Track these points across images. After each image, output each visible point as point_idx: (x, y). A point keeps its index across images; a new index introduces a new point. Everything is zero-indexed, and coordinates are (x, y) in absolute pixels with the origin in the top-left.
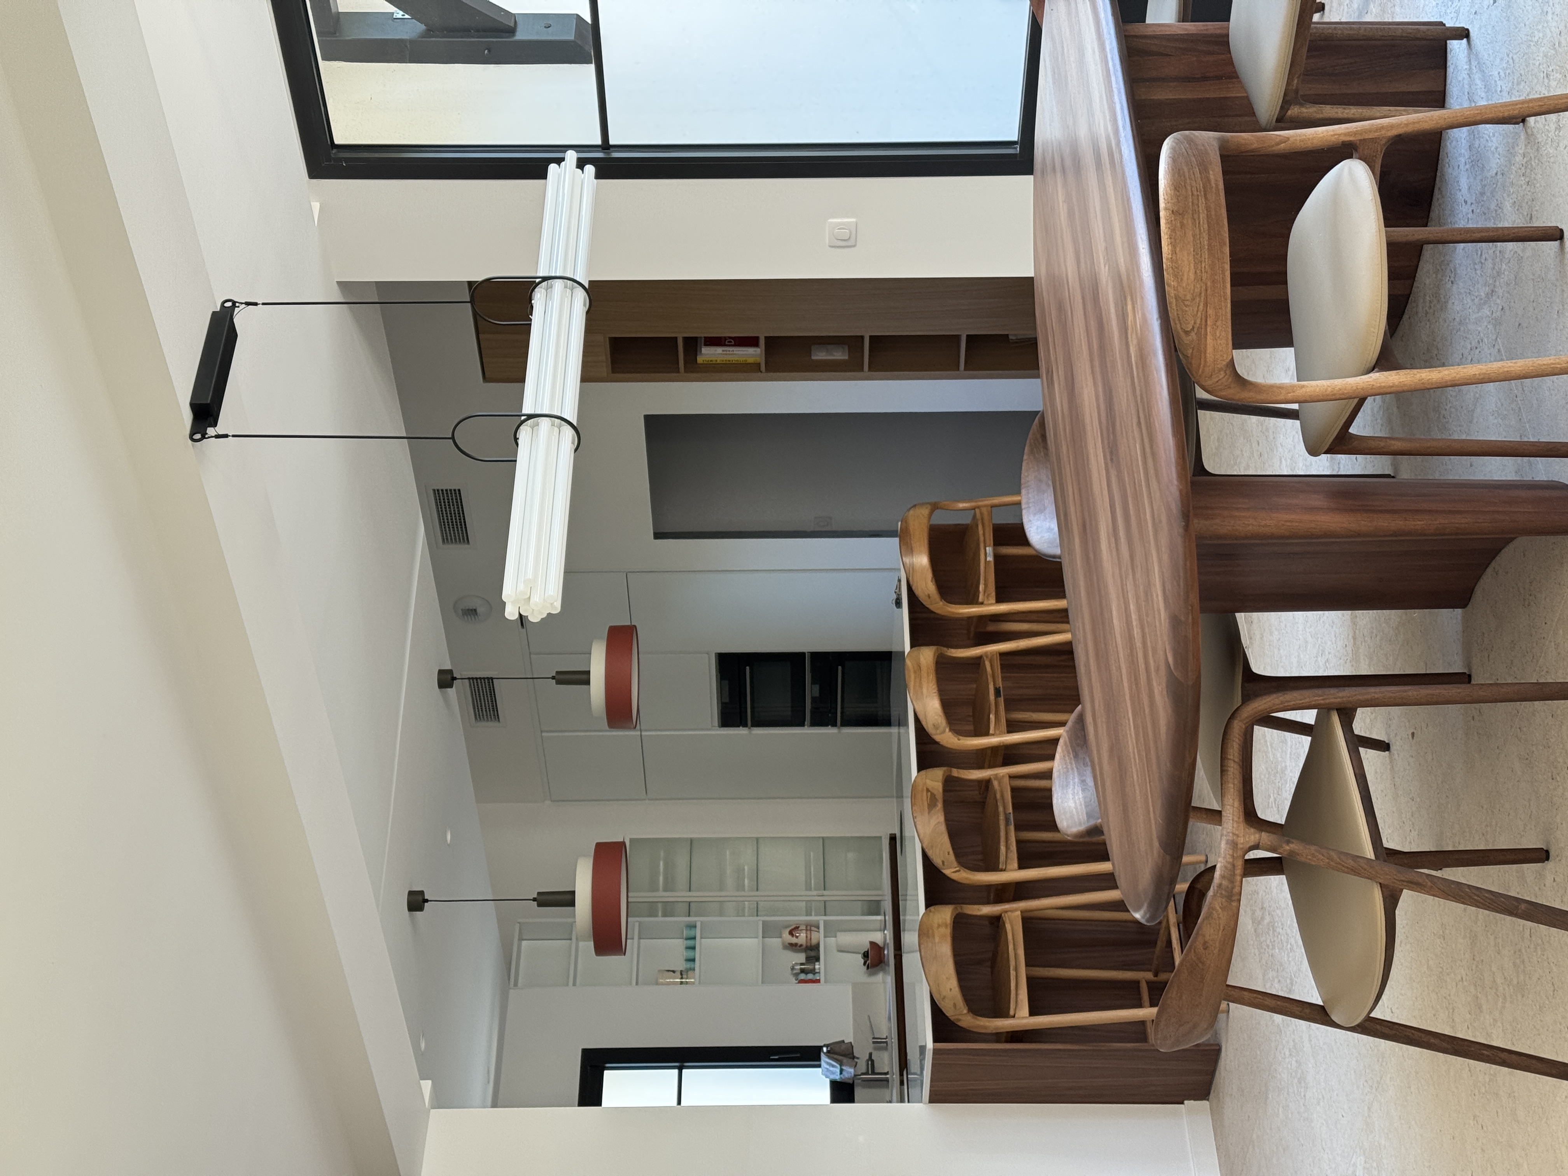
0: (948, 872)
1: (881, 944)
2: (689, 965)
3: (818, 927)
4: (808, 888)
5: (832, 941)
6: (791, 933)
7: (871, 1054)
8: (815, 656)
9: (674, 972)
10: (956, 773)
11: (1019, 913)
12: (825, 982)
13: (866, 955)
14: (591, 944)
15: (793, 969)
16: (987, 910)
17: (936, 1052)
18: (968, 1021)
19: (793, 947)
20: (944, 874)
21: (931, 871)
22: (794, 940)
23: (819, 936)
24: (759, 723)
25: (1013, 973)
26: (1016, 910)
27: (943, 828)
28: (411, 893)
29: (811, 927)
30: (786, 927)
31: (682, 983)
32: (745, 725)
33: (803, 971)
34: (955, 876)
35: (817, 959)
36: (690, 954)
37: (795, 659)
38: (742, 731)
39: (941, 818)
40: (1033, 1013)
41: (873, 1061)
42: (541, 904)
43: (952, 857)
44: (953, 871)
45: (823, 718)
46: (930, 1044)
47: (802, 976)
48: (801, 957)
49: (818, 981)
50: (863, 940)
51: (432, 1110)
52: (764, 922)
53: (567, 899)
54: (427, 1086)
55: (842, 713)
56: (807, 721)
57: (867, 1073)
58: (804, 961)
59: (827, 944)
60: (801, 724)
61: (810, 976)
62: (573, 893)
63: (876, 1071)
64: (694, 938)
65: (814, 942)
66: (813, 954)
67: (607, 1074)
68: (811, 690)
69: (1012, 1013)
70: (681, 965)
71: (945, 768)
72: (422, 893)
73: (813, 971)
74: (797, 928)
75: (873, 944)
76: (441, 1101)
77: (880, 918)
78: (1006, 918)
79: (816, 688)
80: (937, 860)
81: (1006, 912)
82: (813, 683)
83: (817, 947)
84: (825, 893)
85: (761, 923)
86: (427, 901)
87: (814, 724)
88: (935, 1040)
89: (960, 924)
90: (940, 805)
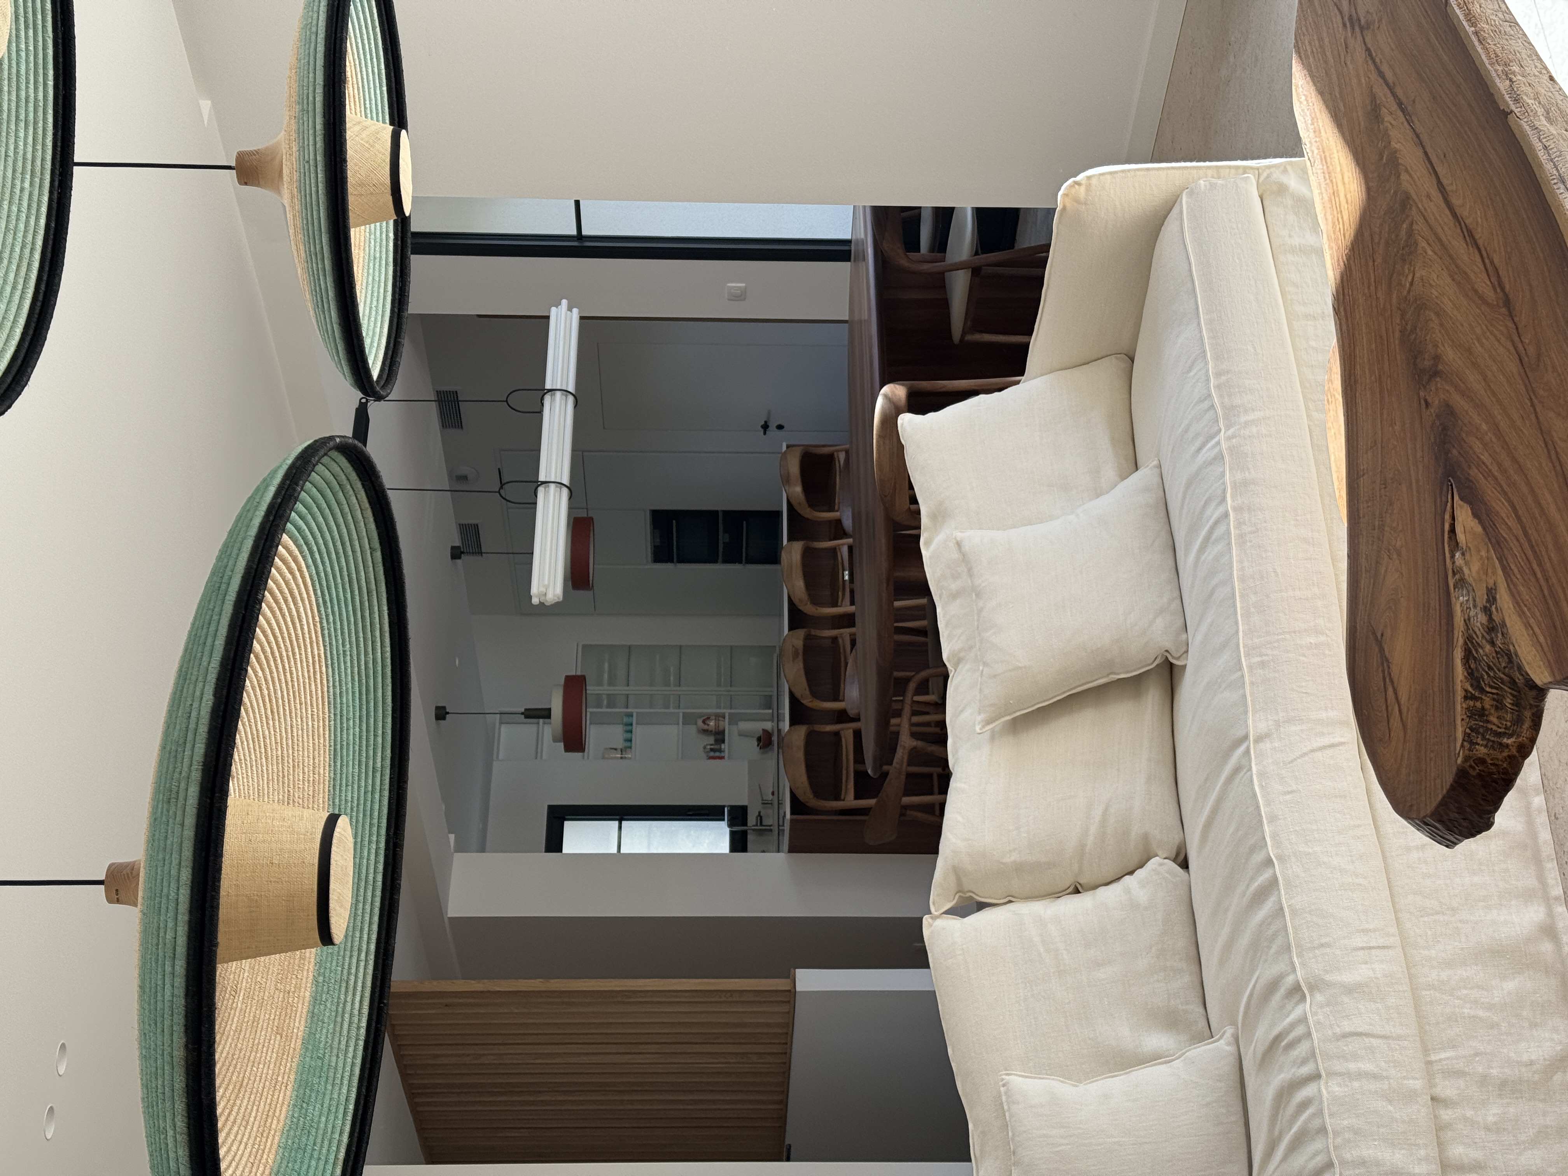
0: (804, 702)
1: (770, 731)
2: (628, 744)
3: (724, 718)
4: (719, 685)
5: (734, 728)
6: (704, 722)
7: (760, 813)
8: (726, 513)
9: (616, 749)
10: (813, 632)
11: (851, 731)
12: (729, 758)
13: (759, 739)
14: (562, 745)
15: (705, 748)
16: (829, 728)
17: (792, 820)
18: (812, 801)
19: (705, 732)
20: (802, 704)
21: (794, 701)
22: (706, 727)
23: (725, 724)
24: (681, 560)
25: (844, 772)
26: (848, 729)
27: (802, 672)
28: (437, 708)
29: (720, 717)
30: (700, 717)
31: (621, 758)
32: (672, 562)
33: (712, 750)
34: (810, 705)
35: (723, 741)
36: (628, 735)
37: (710, 516)
38: (669, 566)
39: (801, 665)
40: (857, 797)
41: (761, 817)
42: (527, 717)
43: (808, 692)
44: (808, 701)
45: (733, 557)
46: (788, 816)
47: (712, 754)
48: (711, 740)
49: (722, 758)
50: (759, 727)
51: (456, 854)
52: (684, 713)
53: (546, 714)
54: (452, 837)
55: (747, 554)
56: (720, 559)
57: (757, 825)
58: (713, 742)
59: (731, 732)
60: (715, 561)
61: (717, 754)
62: (550, 709)
63: (764, 823)
64: (631, 725)
65: (721, 728)
66: (719, 737)
67: (567, 824)
68: (723, 538)
69: (842, 797)
70: (620, 744)
71: (805, 630)
72: (444, 708)
73: (720, 751)
74: (709, 718)
75: (764, 731)
76: (460, 848)
77: (770, 711)
78: (842, 733)
79: (727, 536)
80: (798, 694)
81: (843, 729)
82: (725, 532)
83: (723, 732)
84: (733, 689)
85: (681, 715)
86: (448, 713)
87: (726, 561)
88: (792, 813)
89: (811, 740)
90: (801, 657)
